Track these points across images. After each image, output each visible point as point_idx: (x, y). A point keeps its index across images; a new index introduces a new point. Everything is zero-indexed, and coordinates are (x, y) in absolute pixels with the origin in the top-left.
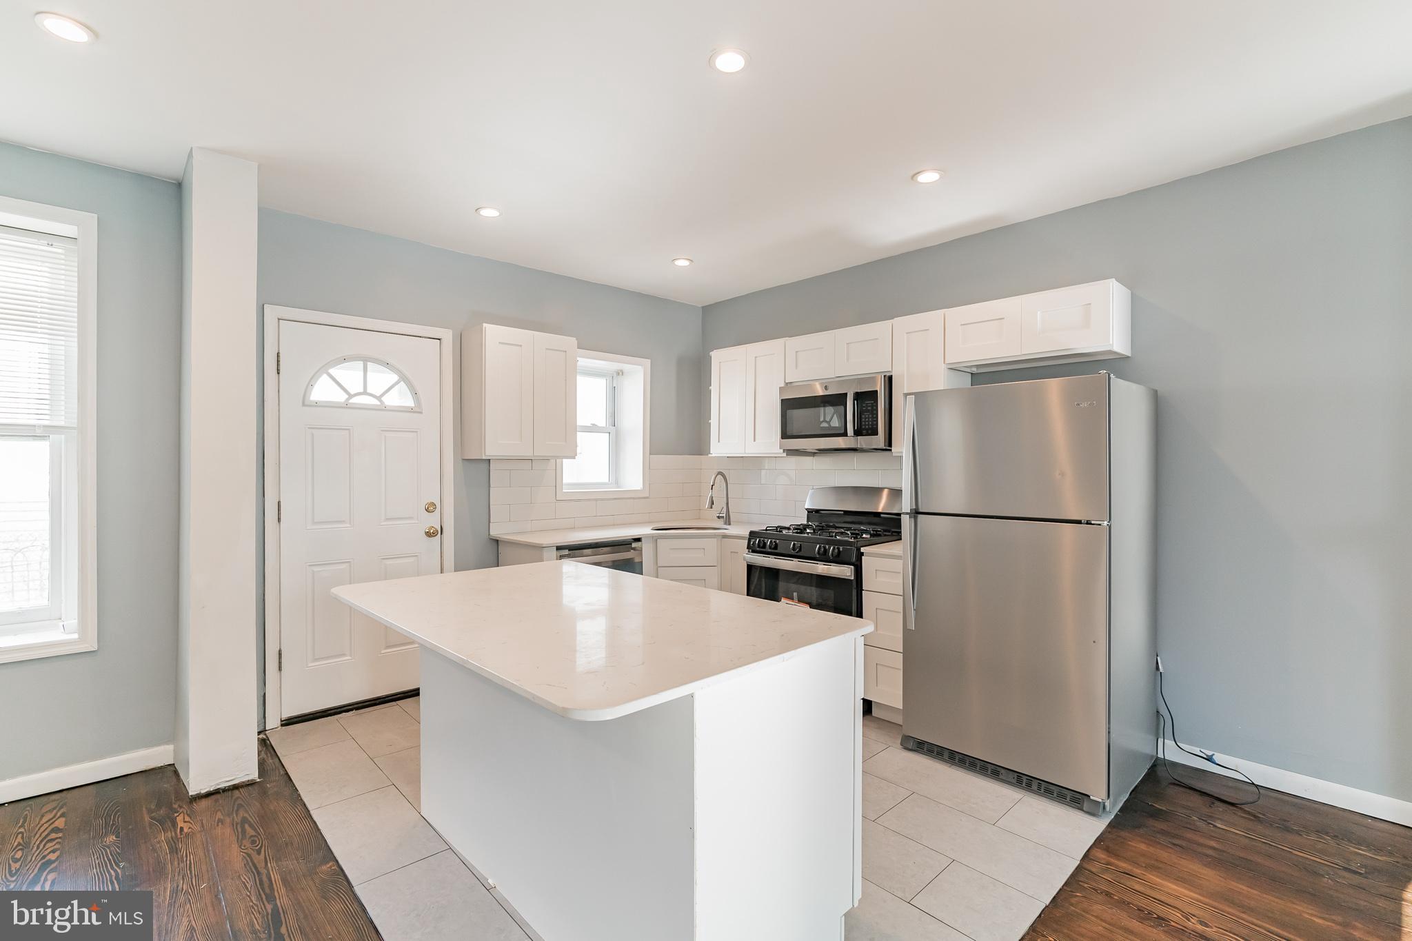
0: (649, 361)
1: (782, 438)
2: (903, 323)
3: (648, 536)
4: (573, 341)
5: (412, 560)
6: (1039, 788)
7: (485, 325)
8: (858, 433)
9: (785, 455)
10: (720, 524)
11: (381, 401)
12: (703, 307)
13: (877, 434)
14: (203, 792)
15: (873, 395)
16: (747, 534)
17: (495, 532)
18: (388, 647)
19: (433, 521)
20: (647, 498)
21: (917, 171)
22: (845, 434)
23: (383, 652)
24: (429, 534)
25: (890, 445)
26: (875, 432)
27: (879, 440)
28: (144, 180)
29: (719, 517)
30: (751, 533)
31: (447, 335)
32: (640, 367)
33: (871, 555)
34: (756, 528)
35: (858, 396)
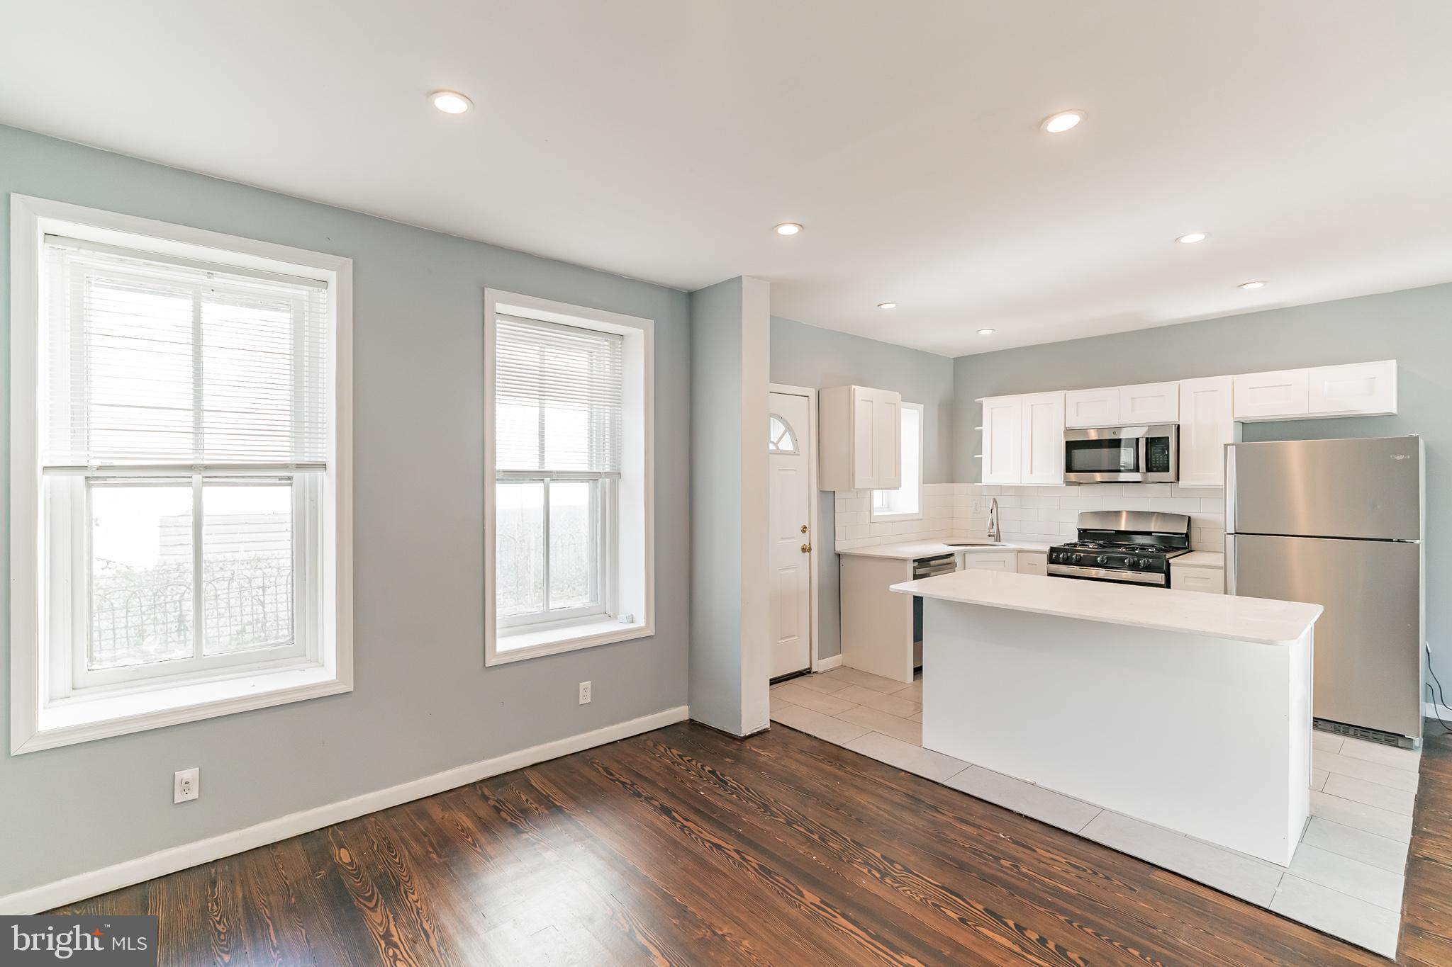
0: (922, 405)
1: (1066, 472)
2: (1189, 385)
3: (959, 552)
4: (898, 396)
5: (793, 571)
6: (1356, 734)
7: (853, 387)
8: (1148, 470)
9: (1065, 485)
10: (991, 541)
11: (778, 448)
12: (955, 359)
13: (1168, 471)
14: (747, 734)
15: (1164, 441)
16: (1047, 549)
17: (839, 549)
18: (782, 639)
19: (804, 539)
20: (921, 520)
21: (1247, 282)
22: (1137, 469)
23: (780, 642)
24: (804, 550)
25: (1178, 479)
26: (1167, 470)
27: (1170, 475)
28: (672, 291)
29: (989, 536)
30: (1052, 548)
31: (812, 393)
32: (916, 411)
33: (1177, 565)
34: (1055, 545)
35: (1151, 442)
